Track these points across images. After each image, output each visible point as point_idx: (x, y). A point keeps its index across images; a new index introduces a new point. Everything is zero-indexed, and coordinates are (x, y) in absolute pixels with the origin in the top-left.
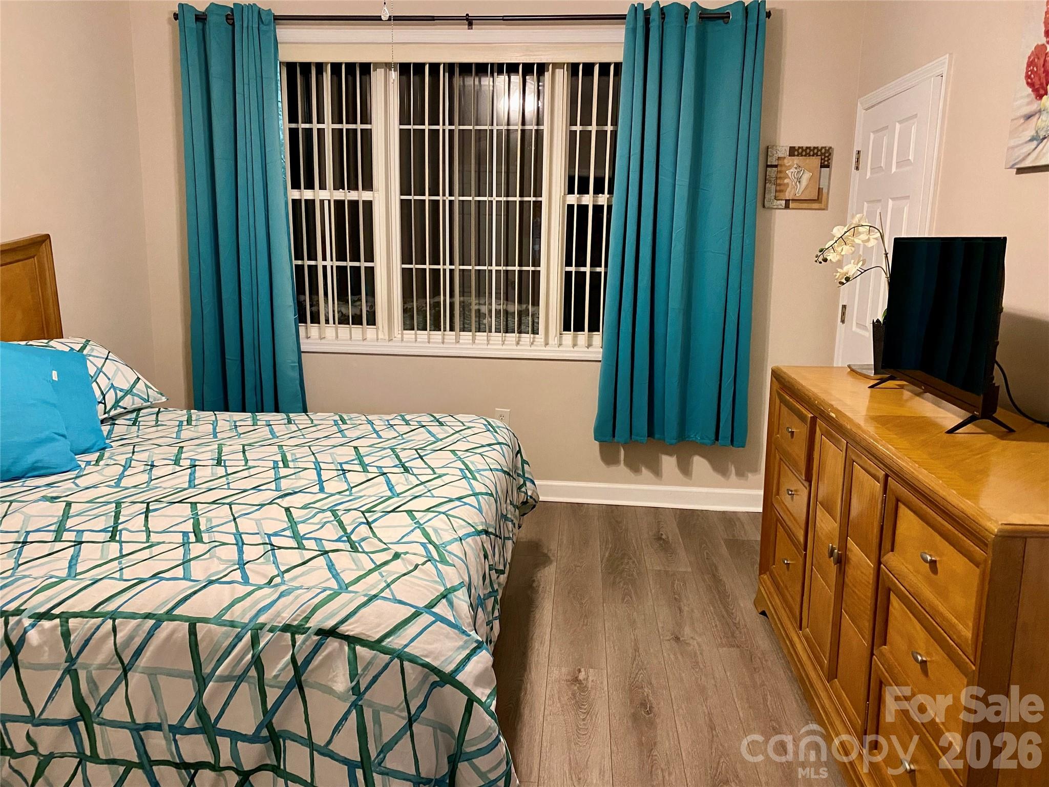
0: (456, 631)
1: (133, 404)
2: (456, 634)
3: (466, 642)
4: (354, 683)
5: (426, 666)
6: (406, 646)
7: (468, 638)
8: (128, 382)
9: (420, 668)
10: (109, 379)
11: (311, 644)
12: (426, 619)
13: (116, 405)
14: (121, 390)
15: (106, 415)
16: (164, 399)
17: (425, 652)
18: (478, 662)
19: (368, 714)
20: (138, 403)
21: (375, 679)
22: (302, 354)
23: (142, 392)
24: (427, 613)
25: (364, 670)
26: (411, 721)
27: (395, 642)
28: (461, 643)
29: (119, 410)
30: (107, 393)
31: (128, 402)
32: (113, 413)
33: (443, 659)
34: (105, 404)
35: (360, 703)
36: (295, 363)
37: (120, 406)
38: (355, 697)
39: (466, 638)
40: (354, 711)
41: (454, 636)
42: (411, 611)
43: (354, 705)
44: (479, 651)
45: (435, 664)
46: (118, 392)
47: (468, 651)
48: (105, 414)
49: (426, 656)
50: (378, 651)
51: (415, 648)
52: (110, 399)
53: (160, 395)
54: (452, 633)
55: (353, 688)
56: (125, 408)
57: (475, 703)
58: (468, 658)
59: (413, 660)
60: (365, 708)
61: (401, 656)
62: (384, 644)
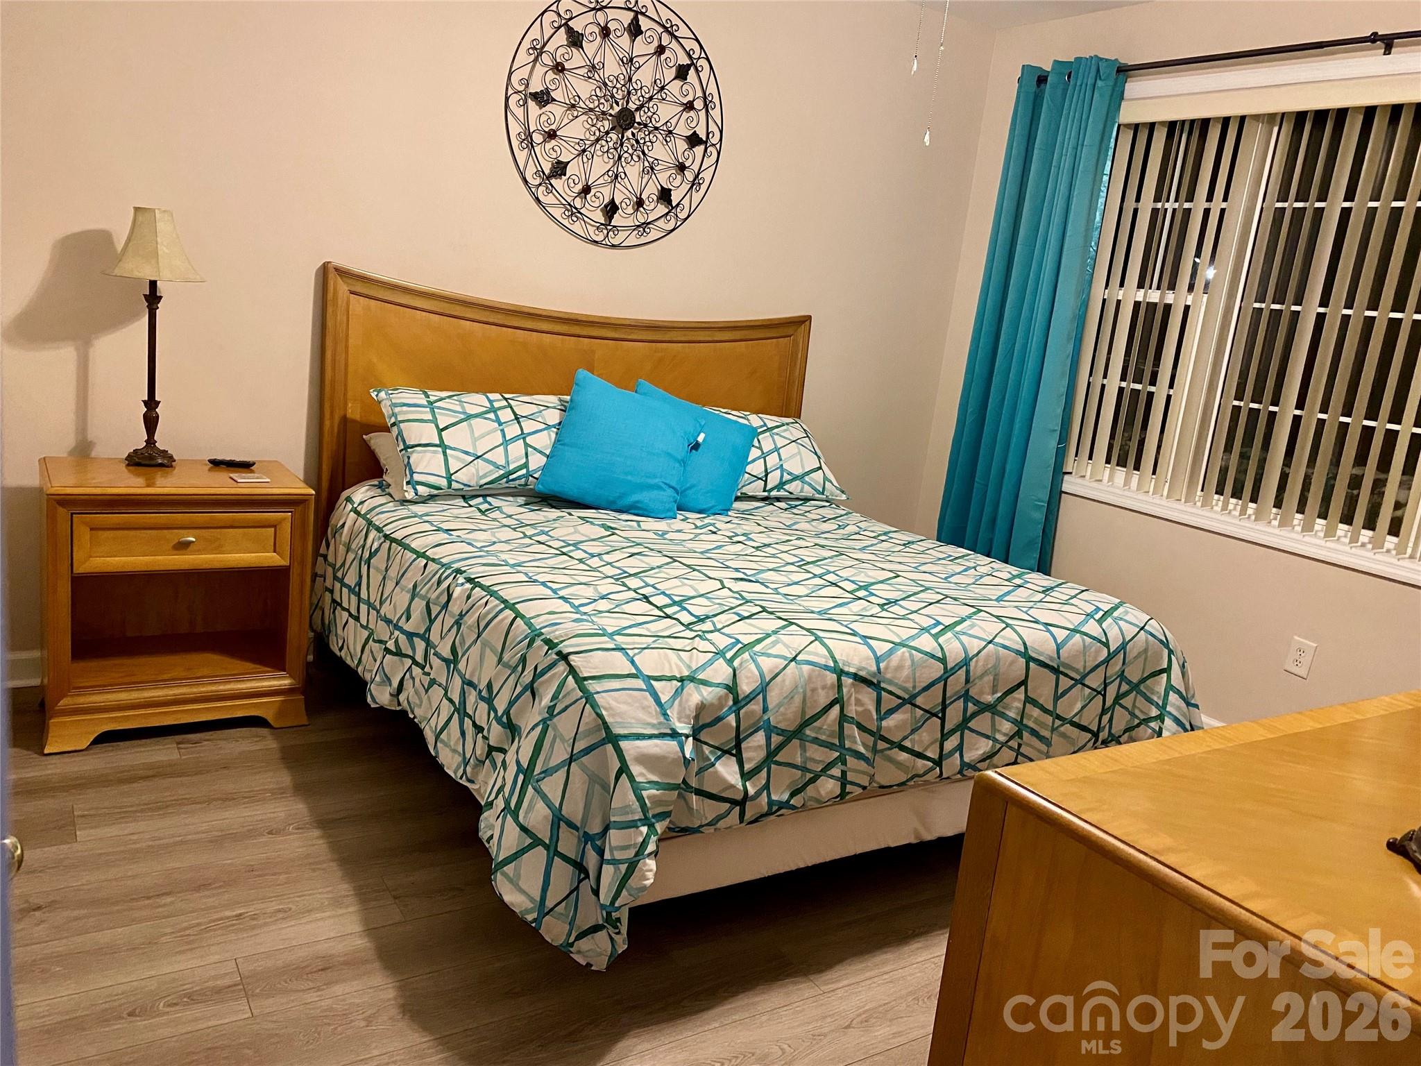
0: (658, 709)
1: (802, 491)
2: (656, 711)
3: (660, 723)
4: (552, 704)
5: (600, 716)
6: (598, 693)
7: (665, 721)
8: (803, 467)
9: (594, 715)
10: (781, 460)
11: (550, 660)
12: (640, 683)
13: (780, 486)
14: (790, 473)
15: (766, 494)
16: (844, 497)
17: (607, 706)
18: (657, 746)
19: (550, 733)
20: (808, 492)
21: (567, 708)
22: (1063, 495)
23: (816, 482)
24: (644, 681)
25: (564, 697)
26: (571, 759)
27: (593, 686)
28: (655, 722)
29: (782, 493)
30: (771, 472)
31: (795, 487)
32: (774, 493)
33: (619, 720)
34: (766, 481)
35: (548, 722)
36: (1042, 501)
37: (784, 489)
38: (547, 715)
39: (662, 719)
40: (541, 726)
41: (654, 713)
42: (630, 670)
43: (544, 721)
44: (669, 738)
45: (608, 719)
46: (785, 474)
47: (656, 732)
48: (764, 491)
49: (605, 709)
50: (579, 686)
51: (603, 697)
52: (774, 479)
53: (839, 492)
54: (653, 708)
55: (549, 707)
56: (791, 493)
57: (624, 775)
58: (651, 737)
59: (594, 706)
60: (550, 728)
61: (589, 698)
62: (585, 683)
